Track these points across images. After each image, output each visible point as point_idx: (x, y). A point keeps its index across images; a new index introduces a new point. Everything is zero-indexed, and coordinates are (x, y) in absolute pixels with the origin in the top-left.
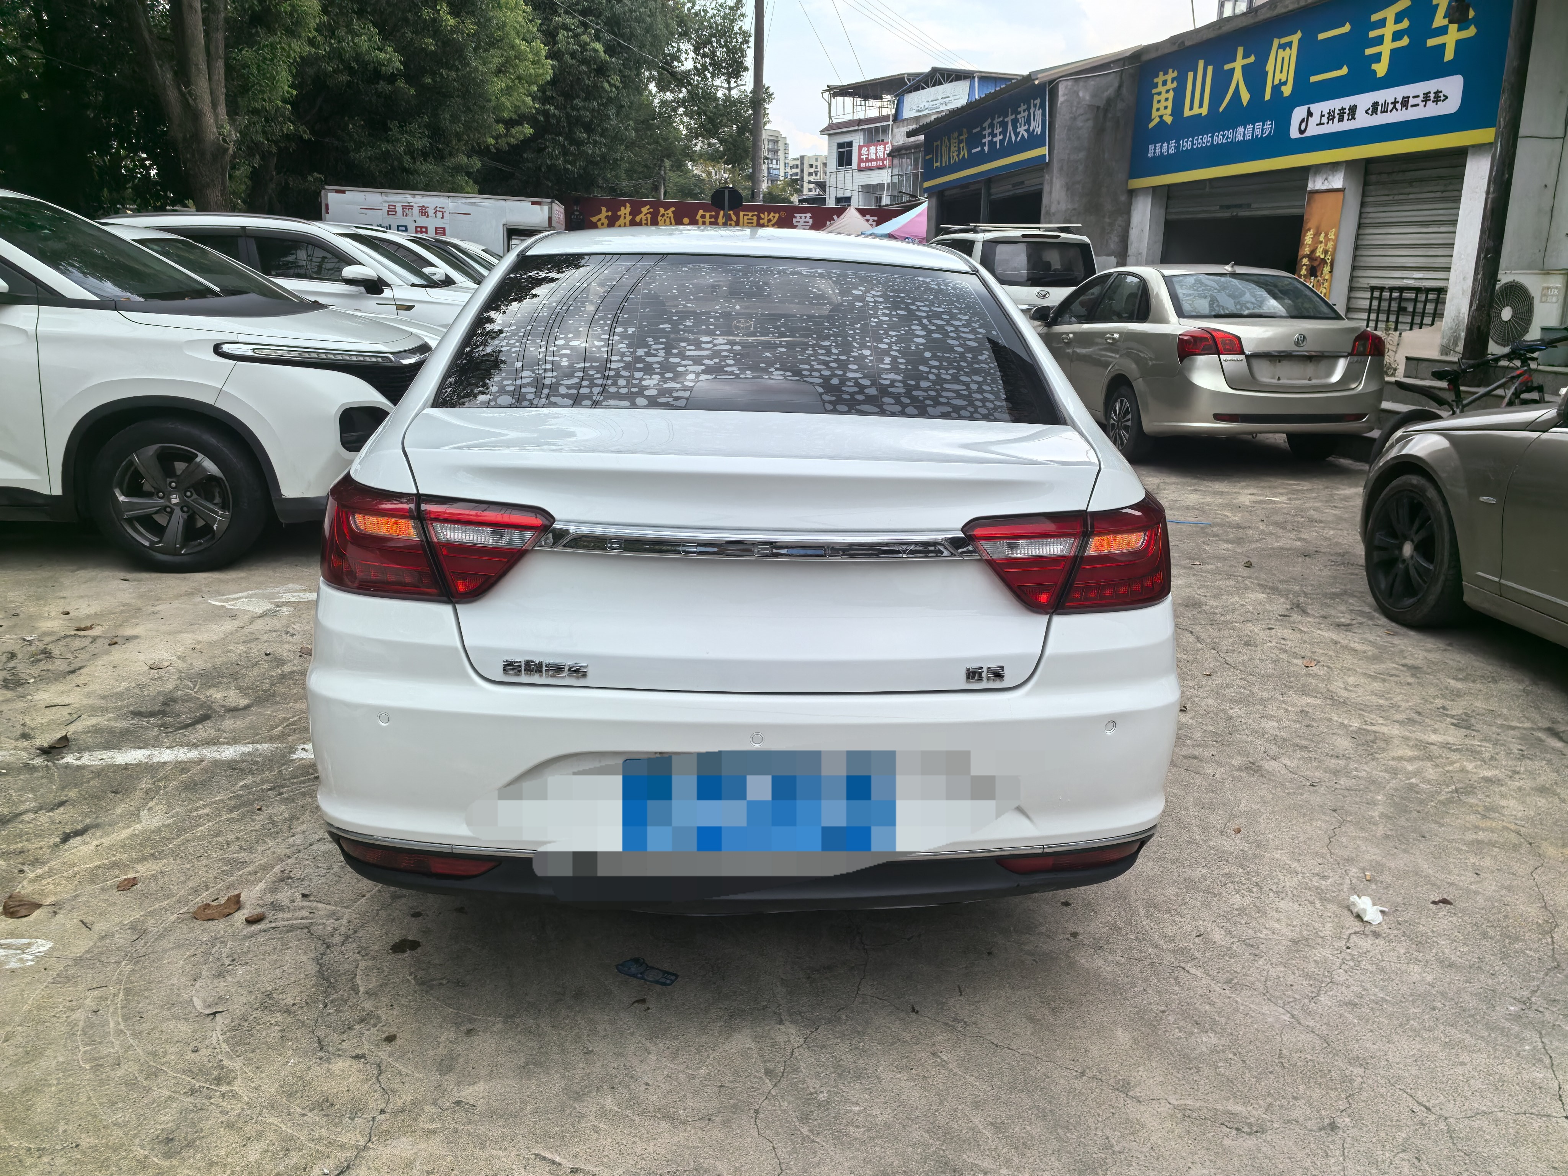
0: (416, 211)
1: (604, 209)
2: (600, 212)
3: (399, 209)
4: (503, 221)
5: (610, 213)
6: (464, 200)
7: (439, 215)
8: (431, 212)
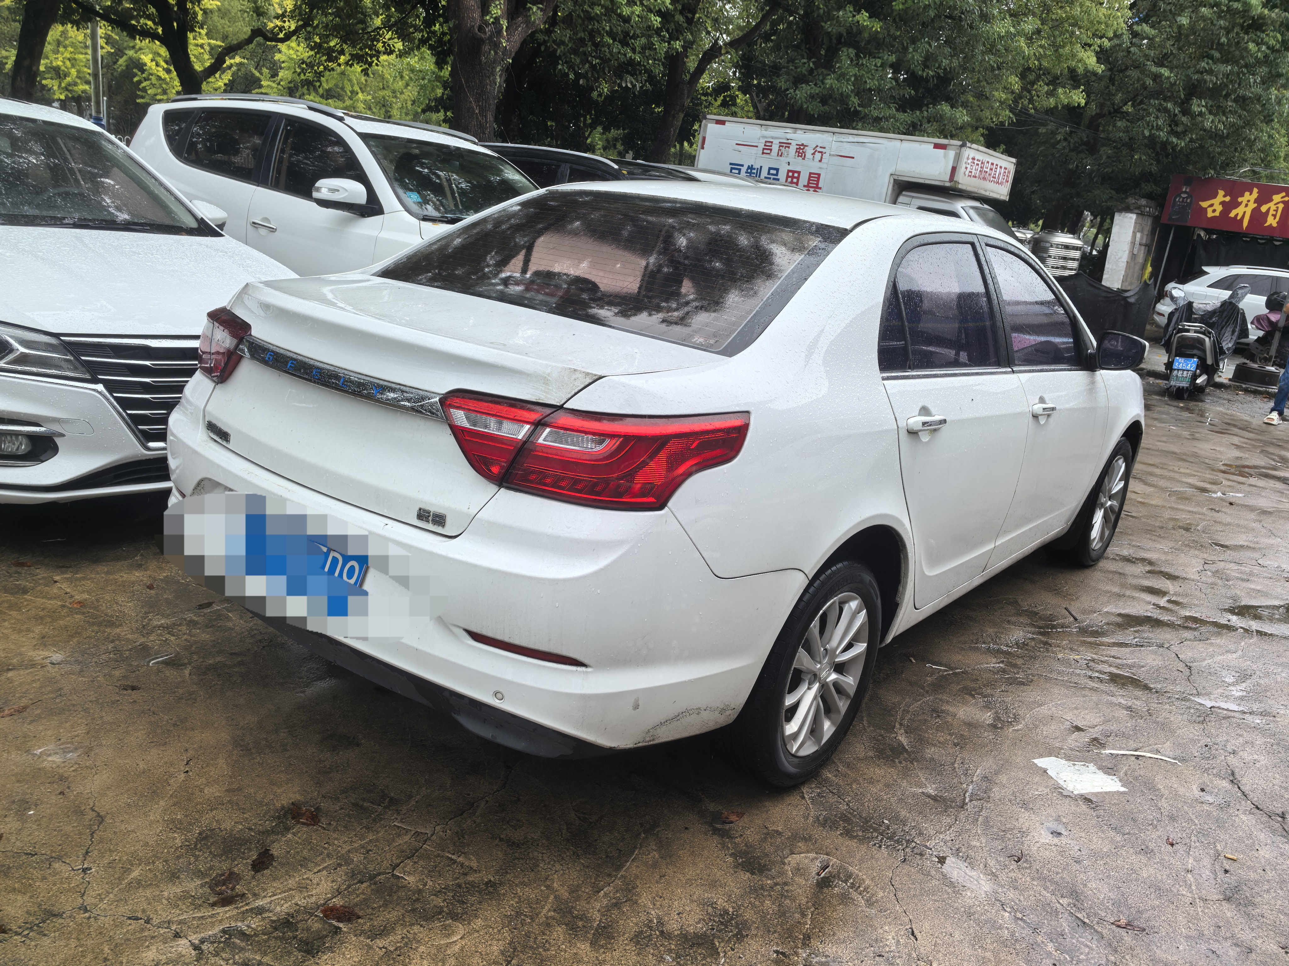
0: (793, 148)
1: (1221, 193)
2: (1215, 196)
3: (775, 148)
4: (892, 170)
5: (1228, 199)
6: (851, 139)
7: (818, 156)
8: (809, 151)
